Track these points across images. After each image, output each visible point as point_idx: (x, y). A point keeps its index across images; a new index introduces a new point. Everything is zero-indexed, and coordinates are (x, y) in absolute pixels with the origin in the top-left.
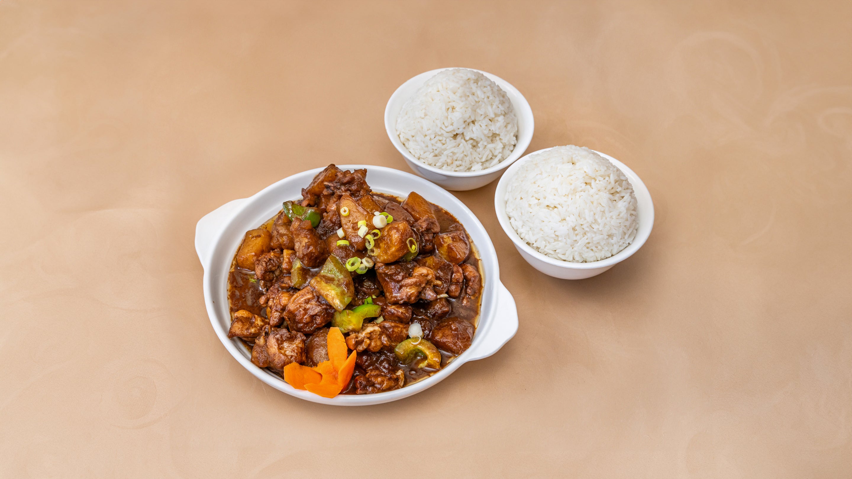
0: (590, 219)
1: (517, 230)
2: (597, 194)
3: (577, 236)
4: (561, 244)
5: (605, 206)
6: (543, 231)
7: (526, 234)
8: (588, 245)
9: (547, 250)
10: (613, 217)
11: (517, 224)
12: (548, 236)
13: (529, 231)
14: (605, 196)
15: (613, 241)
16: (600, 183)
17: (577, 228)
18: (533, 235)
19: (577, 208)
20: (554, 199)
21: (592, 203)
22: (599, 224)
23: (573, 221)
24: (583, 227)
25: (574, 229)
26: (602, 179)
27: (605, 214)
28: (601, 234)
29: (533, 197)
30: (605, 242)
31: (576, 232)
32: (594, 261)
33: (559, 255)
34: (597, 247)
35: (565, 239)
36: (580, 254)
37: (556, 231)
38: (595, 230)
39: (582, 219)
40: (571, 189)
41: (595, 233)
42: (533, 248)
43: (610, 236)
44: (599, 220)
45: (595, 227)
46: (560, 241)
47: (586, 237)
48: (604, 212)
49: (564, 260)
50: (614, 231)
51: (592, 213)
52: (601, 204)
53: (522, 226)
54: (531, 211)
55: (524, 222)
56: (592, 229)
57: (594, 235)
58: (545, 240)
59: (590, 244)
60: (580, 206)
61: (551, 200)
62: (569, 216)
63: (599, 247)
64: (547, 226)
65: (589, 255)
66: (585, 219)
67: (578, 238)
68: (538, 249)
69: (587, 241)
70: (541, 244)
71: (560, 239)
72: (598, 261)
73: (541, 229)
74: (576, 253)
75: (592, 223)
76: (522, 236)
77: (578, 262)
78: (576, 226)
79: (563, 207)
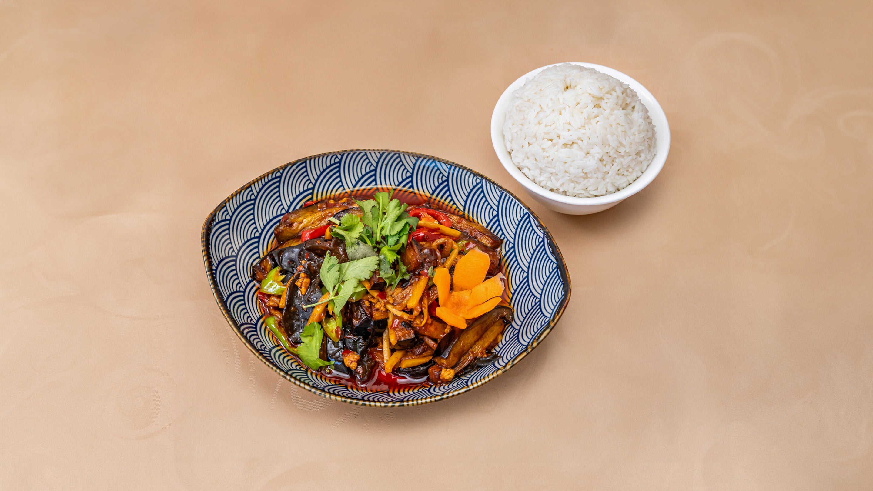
0: (614, 144)
1: (534, 179)
2: (612, 115)
3: (606, 166)
4: (592, 181)
5: (624, 124)
6: (567, 172)
7: (547, 181)
8: (619, 172)
9: (576, 191)
10: (635, 133)
11: (535, 173)
12: (575, 177)
13: (550, 177)
14: (619, 113)
15: (641, 159)
16: (609, 102)
17: (604, 158)
18: (557, 180)
19: (598, 137)
20: (571, 136)
21: (611, 125)
22: (624, 146)
23: (598, 153)
24: (609, 154)
25: (601, 160)
26: (608, 96)
27: (626, 133)
28: (629, 156)
29: (543, 139)
30: (634, 163)
31: (604, 163)
32: (627, 186)
33: (591, 193)
34: (627, 171)
35: (595, 173)
36: (613, 184)
37: (584, 169)
38: (622, 154)
39: (607, 147)
40: (584, 118)
41: (623, 156)
42: (558, 193)
43: (638, 154)
44: (624, 142)
45: (622, 150)
46: (590, 177)
47: (615, 164)
48: (625, 132)
49: (596, 196)
50: (641, 148)
51: (615, 136)
52: (619, 124)
53: (540, 174)
54: (547, 155)
55: (541, 169)
56: (619, 153)
57: (622, 160)
58: (573, 182)
59: (621, 170)
60: (600, 134)
61: (567, 137)
62: (592, 148)
63: (630, 170)
64: (571, 166)
65: (621, 181)
66: (609, 145)
67: (608, 167)
68: (565, 193)
69: (618, 168)
70: (569, 187)
71: (589, 176)
72: (630, 184)
73: (566, 172)
74: (609, 185)
75: (618, 147)
76: (542, 184)
77: (611, 193)
78: (602, 157)
79: (582, 141)
